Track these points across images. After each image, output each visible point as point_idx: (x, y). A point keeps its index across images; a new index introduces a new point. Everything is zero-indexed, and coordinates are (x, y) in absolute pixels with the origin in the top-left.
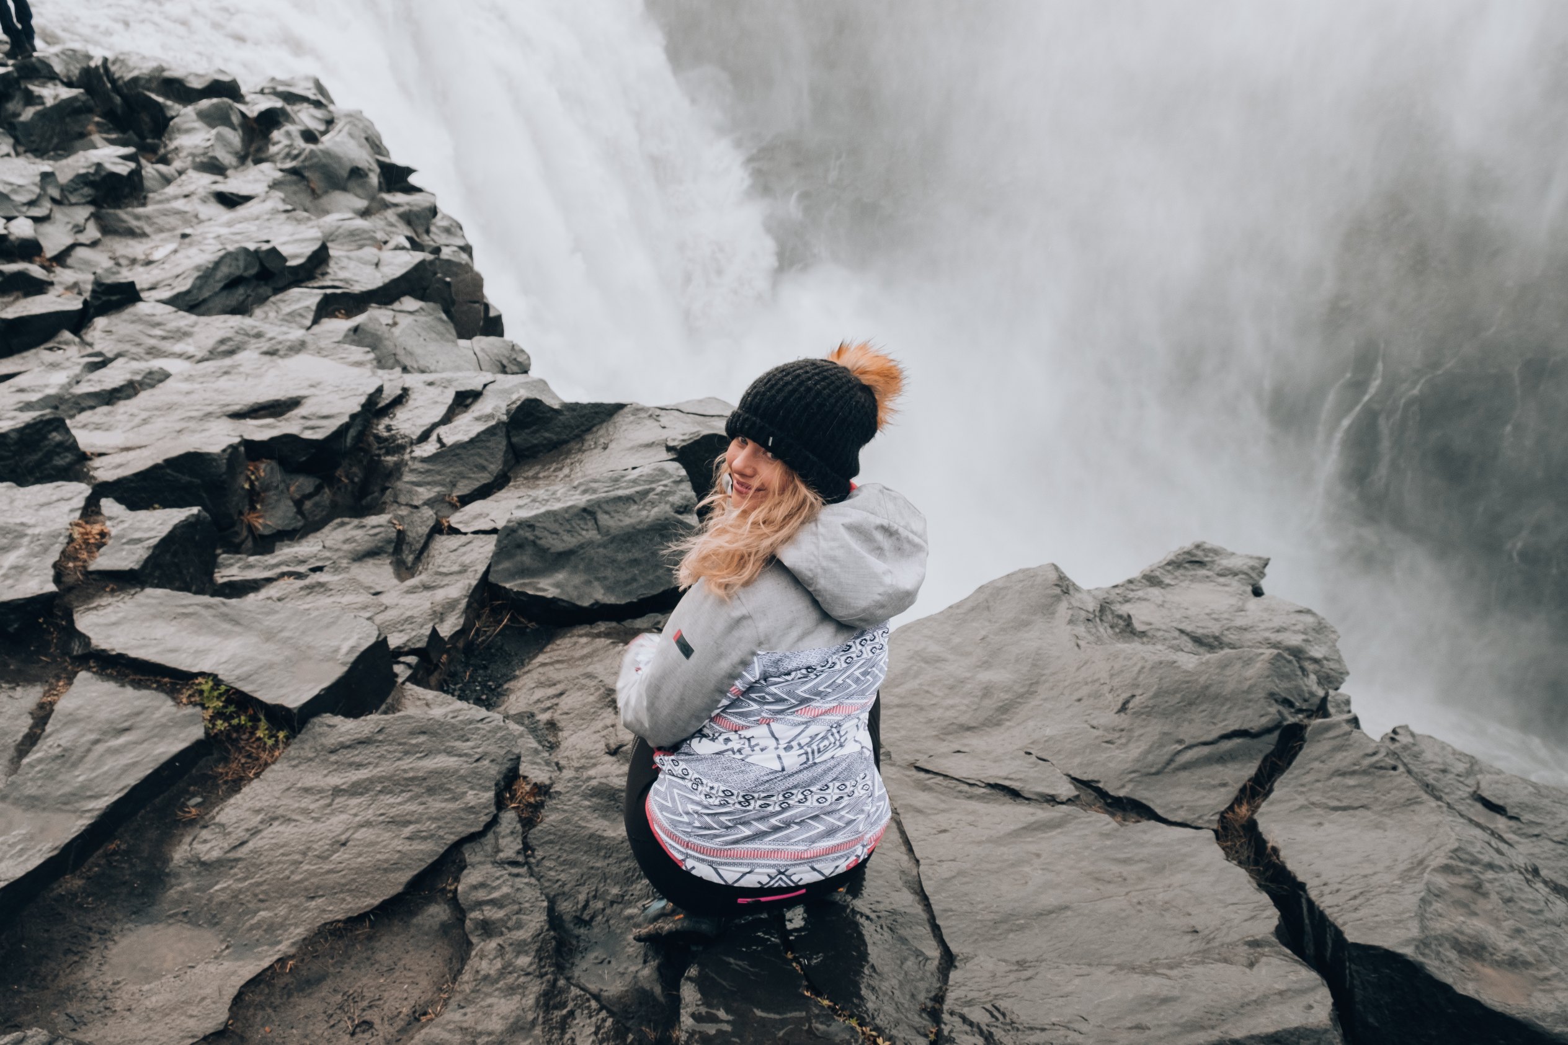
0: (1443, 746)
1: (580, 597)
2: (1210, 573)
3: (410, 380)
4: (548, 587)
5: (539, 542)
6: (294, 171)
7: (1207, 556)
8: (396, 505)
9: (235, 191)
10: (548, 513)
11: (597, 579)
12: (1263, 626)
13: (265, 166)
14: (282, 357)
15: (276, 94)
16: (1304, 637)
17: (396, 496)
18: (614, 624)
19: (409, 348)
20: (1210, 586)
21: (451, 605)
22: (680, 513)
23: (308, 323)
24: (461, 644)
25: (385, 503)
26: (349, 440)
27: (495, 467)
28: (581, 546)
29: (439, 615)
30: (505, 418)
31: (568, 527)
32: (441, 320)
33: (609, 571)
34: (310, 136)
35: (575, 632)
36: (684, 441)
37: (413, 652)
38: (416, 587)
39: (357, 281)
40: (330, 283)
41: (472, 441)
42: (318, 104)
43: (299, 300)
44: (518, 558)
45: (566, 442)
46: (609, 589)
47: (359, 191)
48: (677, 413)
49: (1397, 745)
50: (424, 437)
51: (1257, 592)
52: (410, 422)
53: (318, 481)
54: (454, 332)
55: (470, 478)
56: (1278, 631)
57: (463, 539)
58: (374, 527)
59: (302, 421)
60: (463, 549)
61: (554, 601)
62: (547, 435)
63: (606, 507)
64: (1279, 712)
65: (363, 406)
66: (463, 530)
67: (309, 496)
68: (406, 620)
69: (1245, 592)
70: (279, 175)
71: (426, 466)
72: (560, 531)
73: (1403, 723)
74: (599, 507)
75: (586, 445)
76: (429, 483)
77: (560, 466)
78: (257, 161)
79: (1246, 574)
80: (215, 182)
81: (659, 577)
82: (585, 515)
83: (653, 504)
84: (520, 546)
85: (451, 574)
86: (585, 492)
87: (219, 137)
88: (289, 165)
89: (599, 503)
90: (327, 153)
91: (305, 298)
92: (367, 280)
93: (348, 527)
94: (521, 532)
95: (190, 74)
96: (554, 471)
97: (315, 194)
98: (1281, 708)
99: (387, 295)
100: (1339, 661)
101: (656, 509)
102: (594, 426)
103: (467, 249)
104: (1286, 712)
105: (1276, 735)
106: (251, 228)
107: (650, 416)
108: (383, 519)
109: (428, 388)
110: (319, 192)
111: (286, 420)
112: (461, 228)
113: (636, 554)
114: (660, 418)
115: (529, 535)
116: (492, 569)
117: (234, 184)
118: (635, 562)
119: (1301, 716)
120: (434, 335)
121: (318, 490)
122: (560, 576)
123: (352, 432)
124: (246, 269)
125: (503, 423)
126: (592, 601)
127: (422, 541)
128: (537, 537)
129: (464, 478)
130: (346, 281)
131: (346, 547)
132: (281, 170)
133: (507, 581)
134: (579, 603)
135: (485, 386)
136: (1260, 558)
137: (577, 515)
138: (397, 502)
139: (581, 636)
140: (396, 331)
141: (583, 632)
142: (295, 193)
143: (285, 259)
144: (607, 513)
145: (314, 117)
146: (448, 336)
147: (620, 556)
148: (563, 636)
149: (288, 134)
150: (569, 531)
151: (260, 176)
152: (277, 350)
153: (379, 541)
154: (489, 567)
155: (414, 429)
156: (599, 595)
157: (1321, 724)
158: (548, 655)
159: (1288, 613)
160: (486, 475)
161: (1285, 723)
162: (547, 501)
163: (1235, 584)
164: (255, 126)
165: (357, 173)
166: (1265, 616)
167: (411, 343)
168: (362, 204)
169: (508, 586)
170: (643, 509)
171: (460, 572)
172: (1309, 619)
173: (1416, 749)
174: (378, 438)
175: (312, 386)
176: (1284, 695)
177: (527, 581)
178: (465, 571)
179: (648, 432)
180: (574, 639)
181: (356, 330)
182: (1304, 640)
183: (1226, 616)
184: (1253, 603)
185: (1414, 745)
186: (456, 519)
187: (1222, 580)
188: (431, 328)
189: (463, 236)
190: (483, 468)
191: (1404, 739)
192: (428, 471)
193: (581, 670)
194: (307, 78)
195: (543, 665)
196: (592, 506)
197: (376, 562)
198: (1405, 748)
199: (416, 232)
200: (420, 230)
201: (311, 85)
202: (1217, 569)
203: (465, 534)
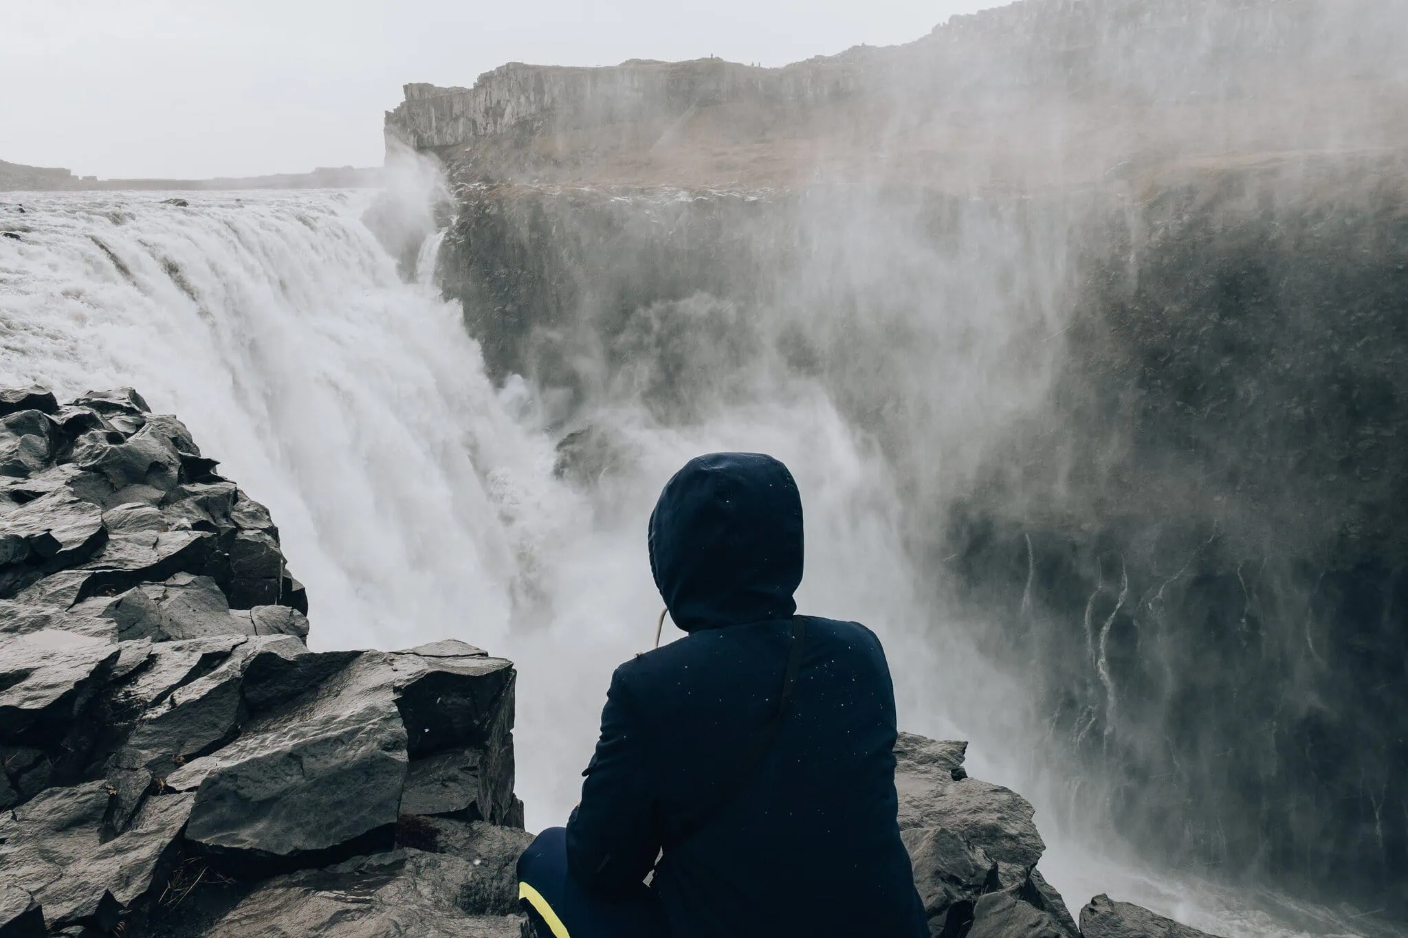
0: (1142, 912)
1: (279, 846)
2: (911, 762)
3: (158, 648)
4: (248, 837)
5: (241, 792)
6: (93, 468)
7: (907, 746)
8: (117, 770)
9: (32, 489)
10: (253, 760)
11: (299, 825)
12: (960, 808)
13: (65, 467)
14: (23, 633)
15: (90, 404)
16: (999, 815)
17: (118, 761)
18: (315, 871)
19: (175, 619)
20: (912, 774)
21: (139, 866)
22: (388, 750)
23: (71, 601)
24: (146, 909)
25: (106, 769)
26: (76, 708)
27: (225, 724)
28: (285, 792)
29: (124, 880)
30: (238, 674)
31: (272, 774)
32: (215, 592)
33: (312, 815)
34: (114, 437)
35: (272, 884)
36: (408, 680)
37: (79, 921)
38: (109, 851)
39: (132, 561)
40: (104, 564)
41: (203, 698)
42: (130, 411)
43: (65, 581)
44: (218, 811)
45: (300, 693)
46: (311, 835)
47: (159, 483)
48: (412, 657)
49: (1097, 916)
50: (158, 701)
51: (959, 775)
52: (150, 687)
53: (38, 753)
54: (225, 601)
55: (199, 736)
56: (975, 812)
57: (176, 797)
58: (84, 794)
59: (24, 693)
60: (175, 808)
61: (251, 851)
62: (282, 687)
63: (313, 750)
64: (945, 890)
65: (93, 673)
66: (178, 789)
67: (28, 769)
68: (79, 886)
69: (944, 777)
70: (78, 472)
71: (154, 728)
72: (264, 779)
73: (1100, 893)
74: (306, 750)
75: (320, 693)
76: (155, 745)
77: (291, 716)
78: (60, 463)
79: (946, 759)
80: (13, 483)
81: (363, 818)
82: (291, 760)
83: (361, 743)
84: (221, 798)
85: (147, 834)
86: (294, 737)
87: (25, 443)
88: (89, 463)
89: (304, 748)
90: (128, 451)
91: (75, 578)
92: (145, 557)
93: (57, 797)
94: (222, 783)
95: (7, 391)
96: (284, 722)
97: (113, 489)
98: (948, 886)
99: (160, 572)
100: (1035, 836)
101: (363, 748)
102: (330, 674)
103: (273, 532)
104: (952, 890)
105: (945, 913)
106: (35, 519)
107: (385, 661)
108: (96, 785)
109: (176, 653)
110: (117, 486)
111: (9, 693)
112: (268, 513)
113: (341, 795)
114: (395, 663)
115: (230, 786)
116: (189, 825)
117: (33, 484)
118: (340, 804)
119: (969, 892)
120: (204, 606)
121: (37, 762)
122: (260, 826)
123: (80, 700)
124: (15, 555)
125: (238, 679)
126: (291, 849)
127: (135, 805)
128: (239, 787)
129: (193, 736)
130: (120, 561)
131: (51, 817)
132: (81, 469)
133: (204, 836)
134: (277, 852)
135: (235, 647)
136: (957, 743)
137: (282, 760)
138: (119, 767)
139: (276, 887)
140: (165, 604)
141: (277, 883)
142: (94, 488)
143: (60, 545)
144: (313, 756)
145: (124, 422)
146: (220, 606)
147: (324, 799)
148: (259, 889)
149: (93, 437)
150: (273, 778)
151: (60, 475)
152: (19, 626)
153: (89, 808)
154: (187, 822)
155: (151, 693)
156: (298, 841)
157: (986, 898)
158: (239, 911)
159: (985, 793)
160: (217, 731)
161: (952, 902)
162: (255, 749)
163: (935, 769)
164: (63, 432)
165: (157, 468)
166: (963, 798)
167: (178, 615)
168: (158, 494)
169: (204, 841)
170: (351, 749)
171: (157, 831)
172: (1004, 797)
173: (1115, 918)
174: (116, 705)
175: (44, 658)
176: (949, 872)
177: (225, 834)
178: (163, 830)
179: (382, 675)
180: (268, 892)
181: (118, 605)
182: (999, 818)
183: (926, 802)
184: (952, 788)
185: (1112, 914)
186: (171, 780)
187: (922, 767)
188: (203, 600)
189: (269, 520)
190: (215, 725)
191: (1103, 909)
192: (155, 733)
193: (266, 924)
194: (123, 390)
195: (232, 922)
196: (298, 750)
197: (83, 830)
198: (1104, 917)
199: (213, 517)
200: (217, 515)
201: (126, 395)
202: (917, 757)
203: (180, 792)
